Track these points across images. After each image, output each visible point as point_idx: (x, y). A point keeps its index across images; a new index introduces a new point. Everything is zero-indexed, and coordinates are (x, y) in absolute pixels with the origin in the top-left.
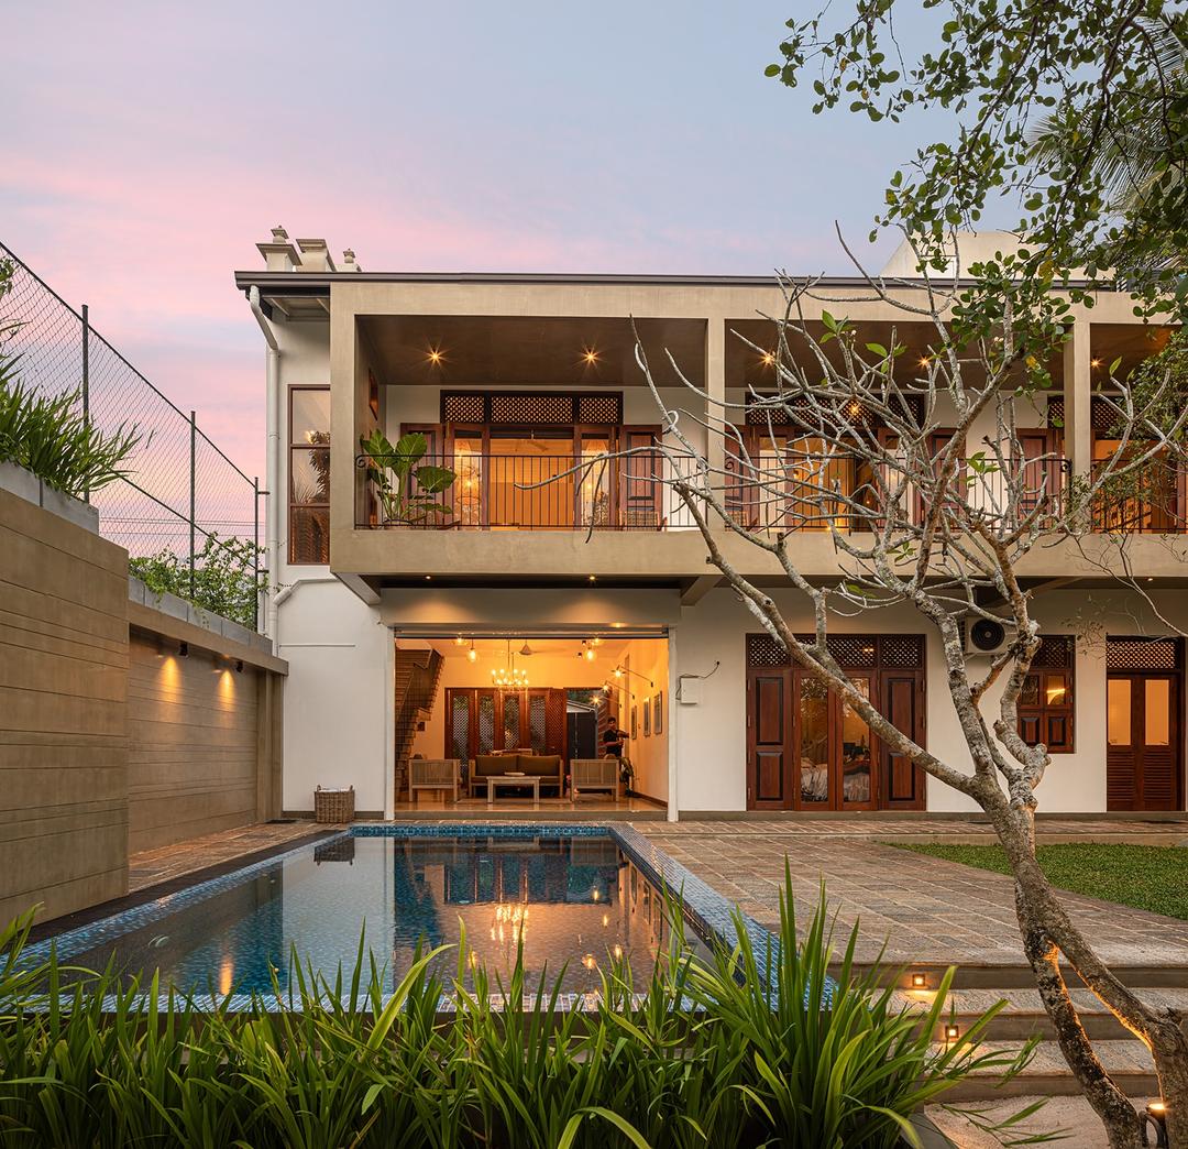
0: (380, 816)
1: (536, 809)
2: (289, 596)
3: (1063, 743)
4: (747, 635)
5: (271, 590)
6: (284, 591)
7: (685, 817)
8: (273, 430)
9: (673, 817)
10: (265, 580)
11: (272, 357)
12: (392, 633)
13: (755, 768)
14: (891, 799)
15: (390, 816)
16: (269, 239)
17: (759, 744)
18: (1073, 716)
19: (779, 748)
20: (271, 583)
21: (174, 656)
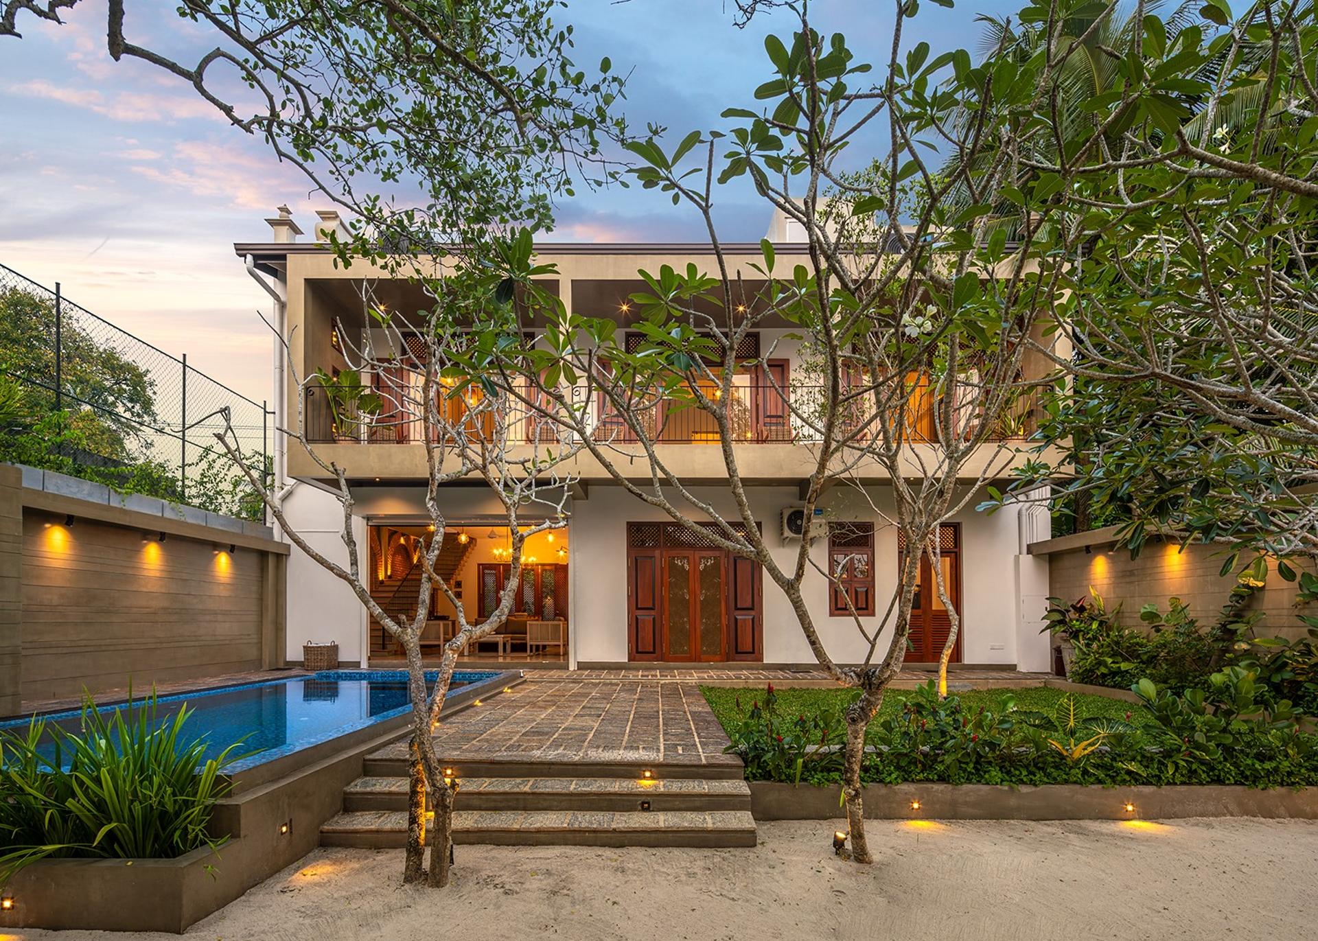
0: (357, 664)
1: (501, 660)
2: (290, 493)
3: (867, 608)
4: (628, 523)
5: (276, 489)
6: (286, 488)
7: (582, 666)
8: (278, 364)
9: (572, 666)
10: (273, 480)
11: (277, 306)
12: (365, 522)
13: (635, 627)
14: (737, 652)
15: (364, 665)
16: (276, 215)
17: (637, 608)
18: (874, 586)
19: (653, 612)
20: (277, 484)
21: (155, 541)
